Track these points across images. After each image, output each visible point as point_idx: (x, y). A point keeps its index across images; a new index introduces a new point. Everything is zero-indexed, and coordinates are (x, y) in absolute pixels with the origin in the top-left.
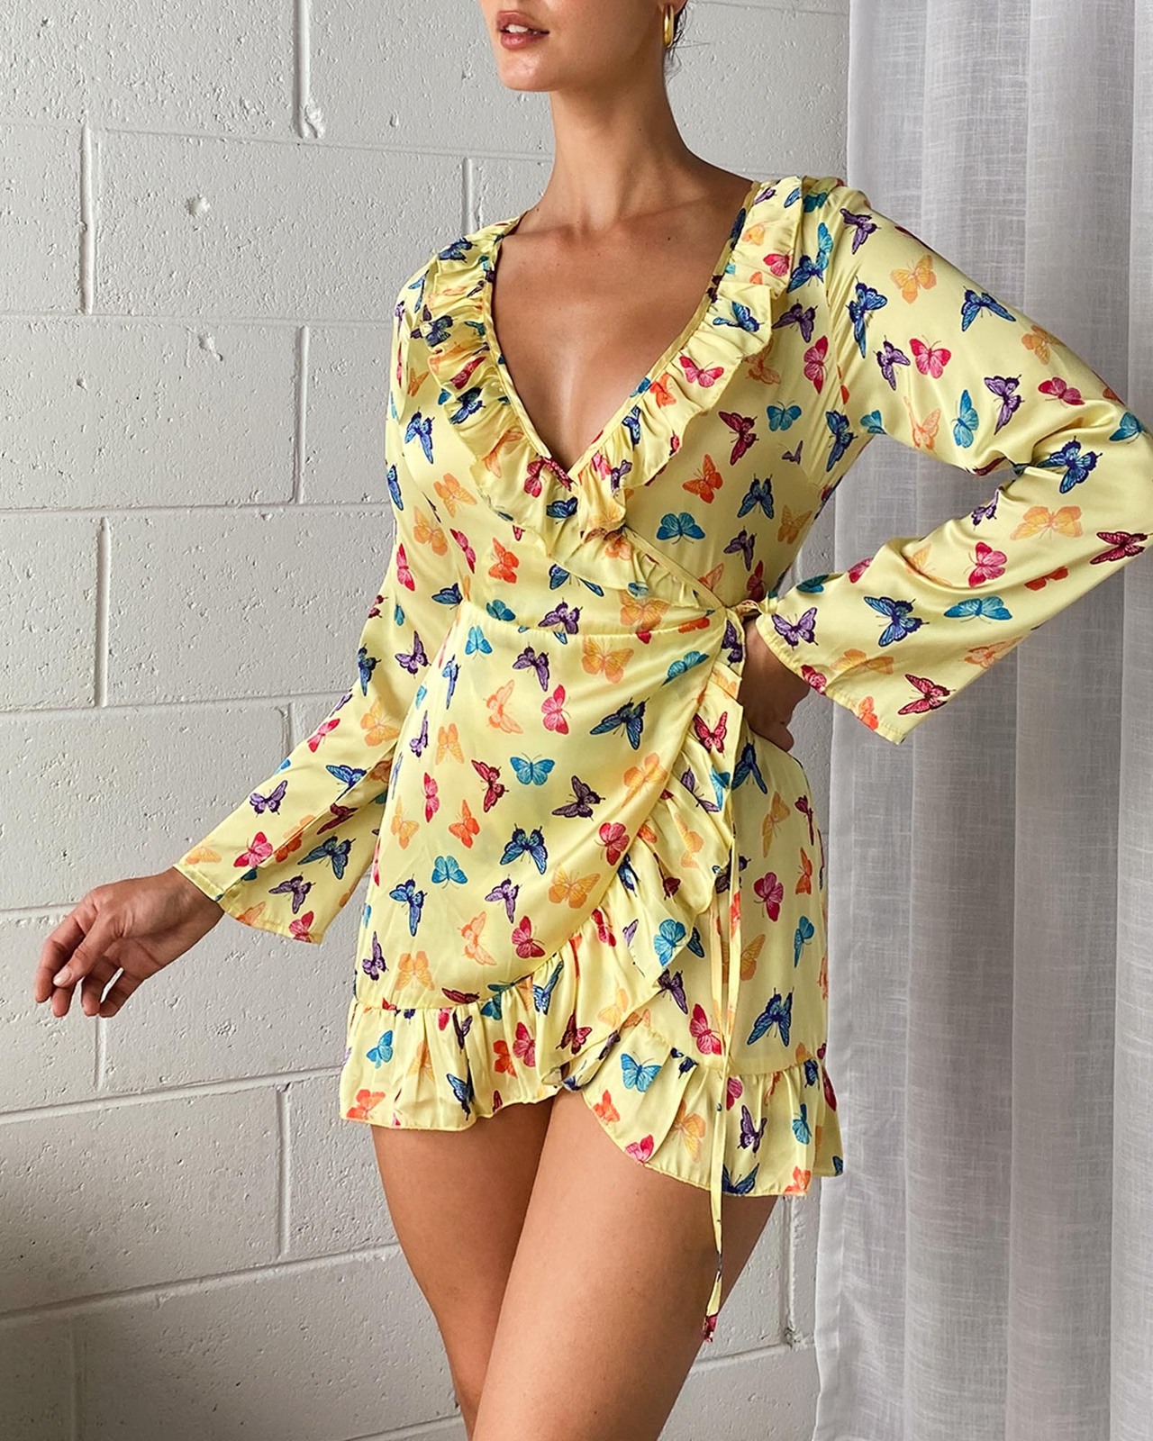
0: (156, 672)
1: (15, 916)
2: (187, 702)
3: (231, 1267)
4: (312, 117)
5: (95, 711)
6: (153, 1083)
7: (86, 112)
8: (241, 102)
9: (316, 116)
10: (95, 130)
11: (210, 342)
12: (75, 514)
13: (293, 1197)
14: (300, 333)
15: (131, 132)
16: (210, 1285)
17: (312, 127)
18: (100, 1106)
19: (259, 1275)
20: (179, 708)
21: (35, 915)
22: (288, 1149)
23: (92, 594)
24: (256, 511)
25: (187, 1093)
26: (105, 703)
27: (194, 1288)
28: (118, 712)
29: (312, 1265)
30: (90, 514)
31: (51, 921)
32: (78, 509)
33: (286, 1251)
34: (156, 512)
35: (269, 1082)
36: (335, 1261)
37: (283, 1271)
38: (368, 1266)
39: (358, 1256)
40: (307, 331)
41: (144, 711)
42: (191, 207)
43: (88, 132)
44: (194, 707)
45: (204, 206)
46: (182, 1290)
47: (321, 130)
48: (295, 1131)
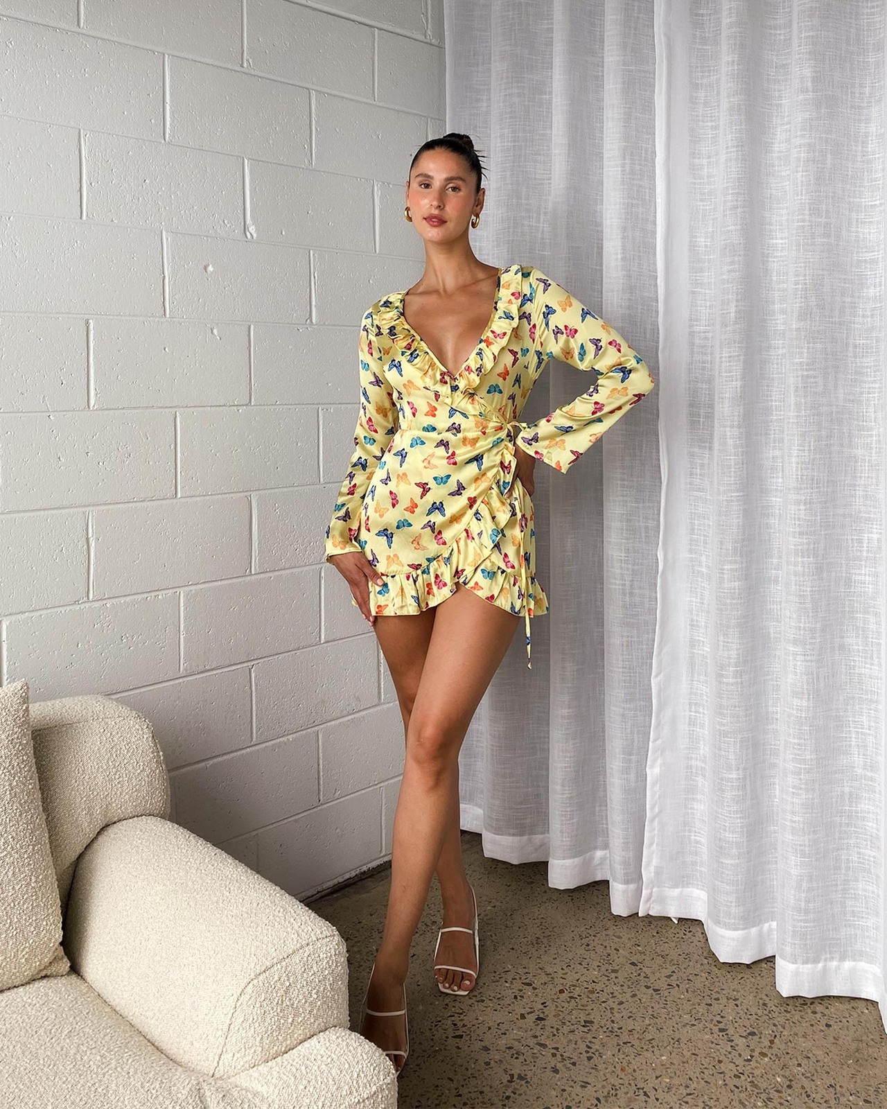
0: (199, 481)
1: (146, 595)
2: (211, 495)
3: (234, 749)
4: (250, 229)
5: (175, 501)
6: (201, 668)
7: (163, 223)
8: (224, 221)
9: (252, 229)
10: (167, 232)
11: (215, 331)
12: (166, 410)
13: (256, 715)
14: (250, 326)
15: (181, 234)
16: (225, 757)
17: (251, 234)
18: (181, 680)
19: (244, 751)
20: (208, 498)
21: (153, 594)
22: (254, 695)
23: (173, 447)
24: (235, 408)
25: (215, 672)
26: (179, 496)
27: (220, 759)
28: (184, 500)
29: (264, 745)
30: (170, 410)
31: (160, 597)
32: (166, 407)
33: (254, 740)
34: (197, 409)
35: (246, 665)
36: (273, 742)
37: (254, 748)
38: (285, 744)
39: (281, 739)
40: (252, 326)
41: (195, 499)
42: (205, 268)
43: (164, 233)
44: (214, 497)
45: (210, 268)
46: (215, 760)
47: (255, 235)
48: (256, 685)
